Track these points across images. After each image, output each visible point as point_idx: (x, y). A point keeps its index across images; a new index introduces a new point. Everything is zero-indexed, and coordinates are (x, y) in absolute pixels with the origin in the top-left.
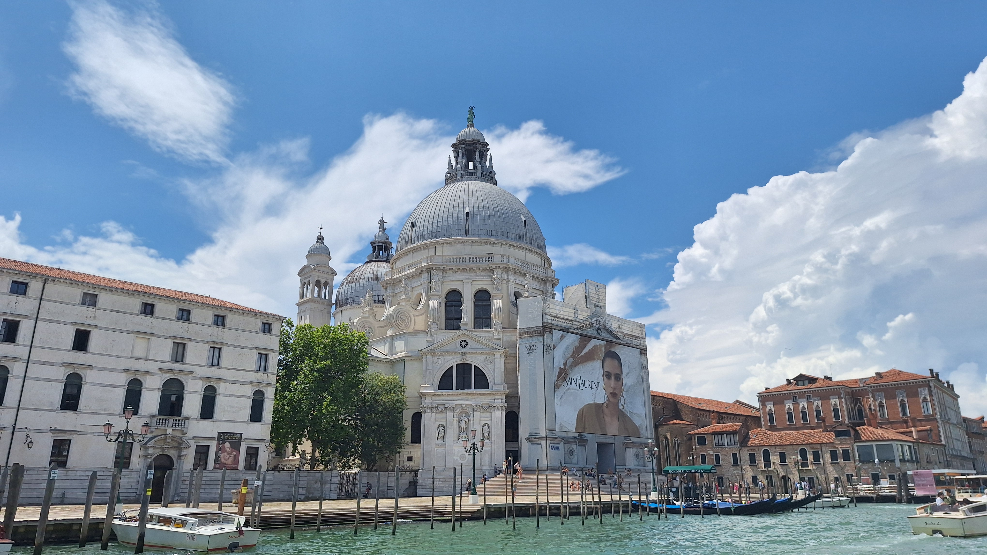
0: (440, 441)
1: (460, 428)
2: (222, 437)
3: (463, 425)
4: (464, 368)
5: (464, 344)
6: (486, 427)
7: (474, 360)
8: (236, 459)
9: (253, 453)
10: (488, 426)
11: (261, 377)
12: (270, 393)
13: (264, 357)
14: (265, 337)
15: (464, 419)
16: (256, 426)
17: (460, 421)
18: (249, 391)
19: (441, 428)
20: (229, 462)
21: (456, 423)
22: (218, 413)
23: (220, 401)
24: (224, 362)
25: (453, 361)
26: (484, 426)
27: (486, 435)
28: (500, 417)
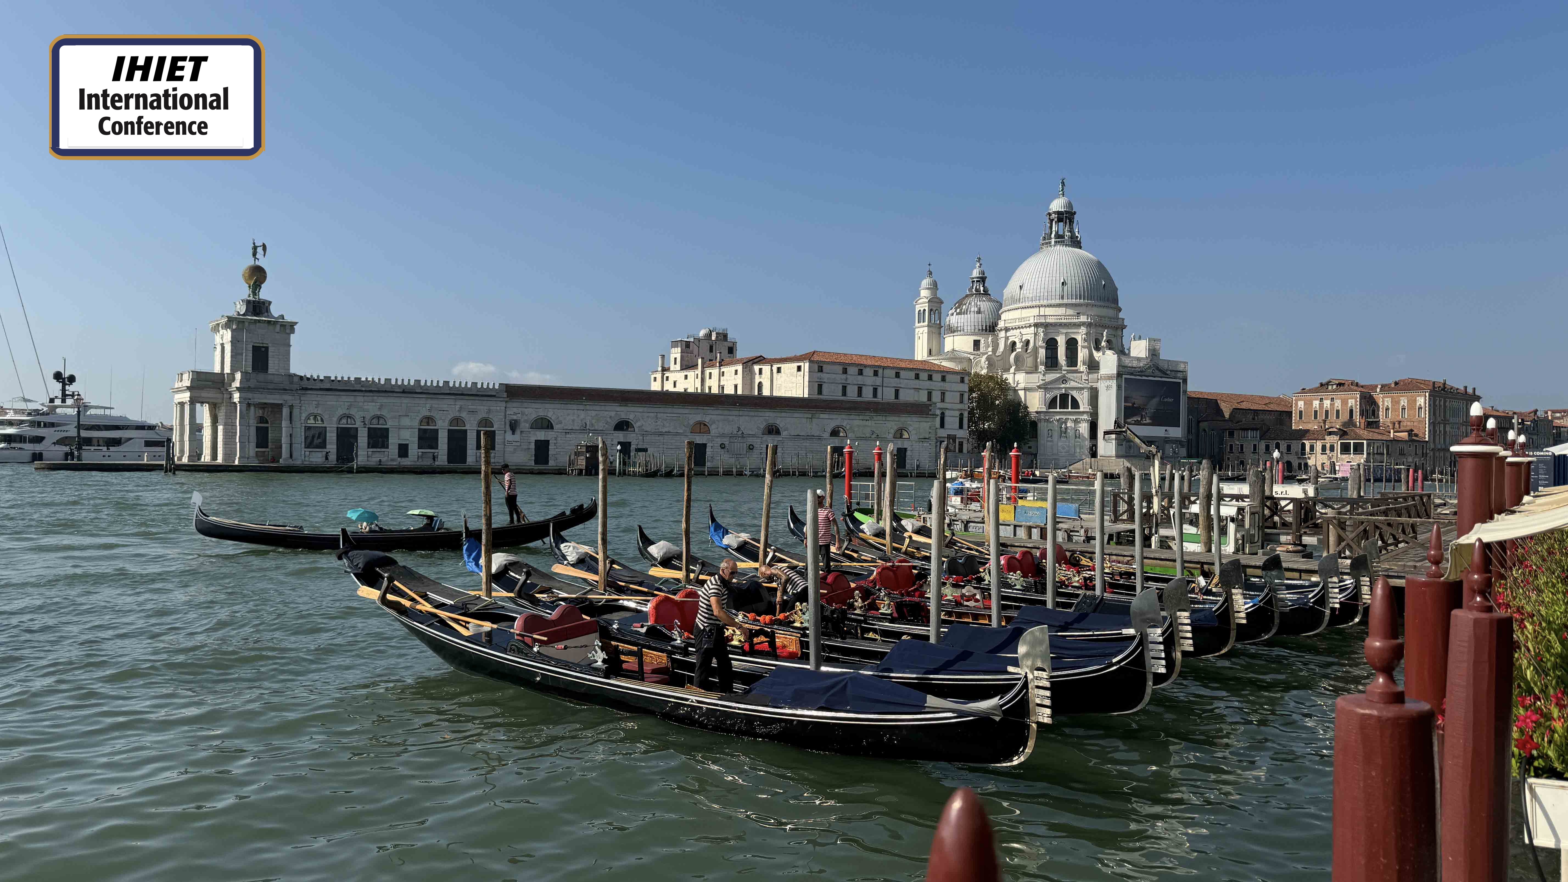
0: (1049, 438)
1: (1062, 432)
2: (949, 437)
3: (1064, 430)
4: (1064, 397)
5: (1064, 382)
6: (1078, 432)
7: (1070, 391)
8: (955, 447)
9: (961, 444)
11: (960, 406)
12: (966, 414)
13: (962, 396)
14: (962, 384)
15: (1064, 427)
16: (961, 431)
17: (1061, 428)
18: (957, 413)
19: (1050, 431)
20: (952, 448)
21: (1059, 429)
22: (946, 426)
23: (947, 419)
24: (947, 400)
25: (1057, 393)
27: (1078, 436)
28: (1087, 426)
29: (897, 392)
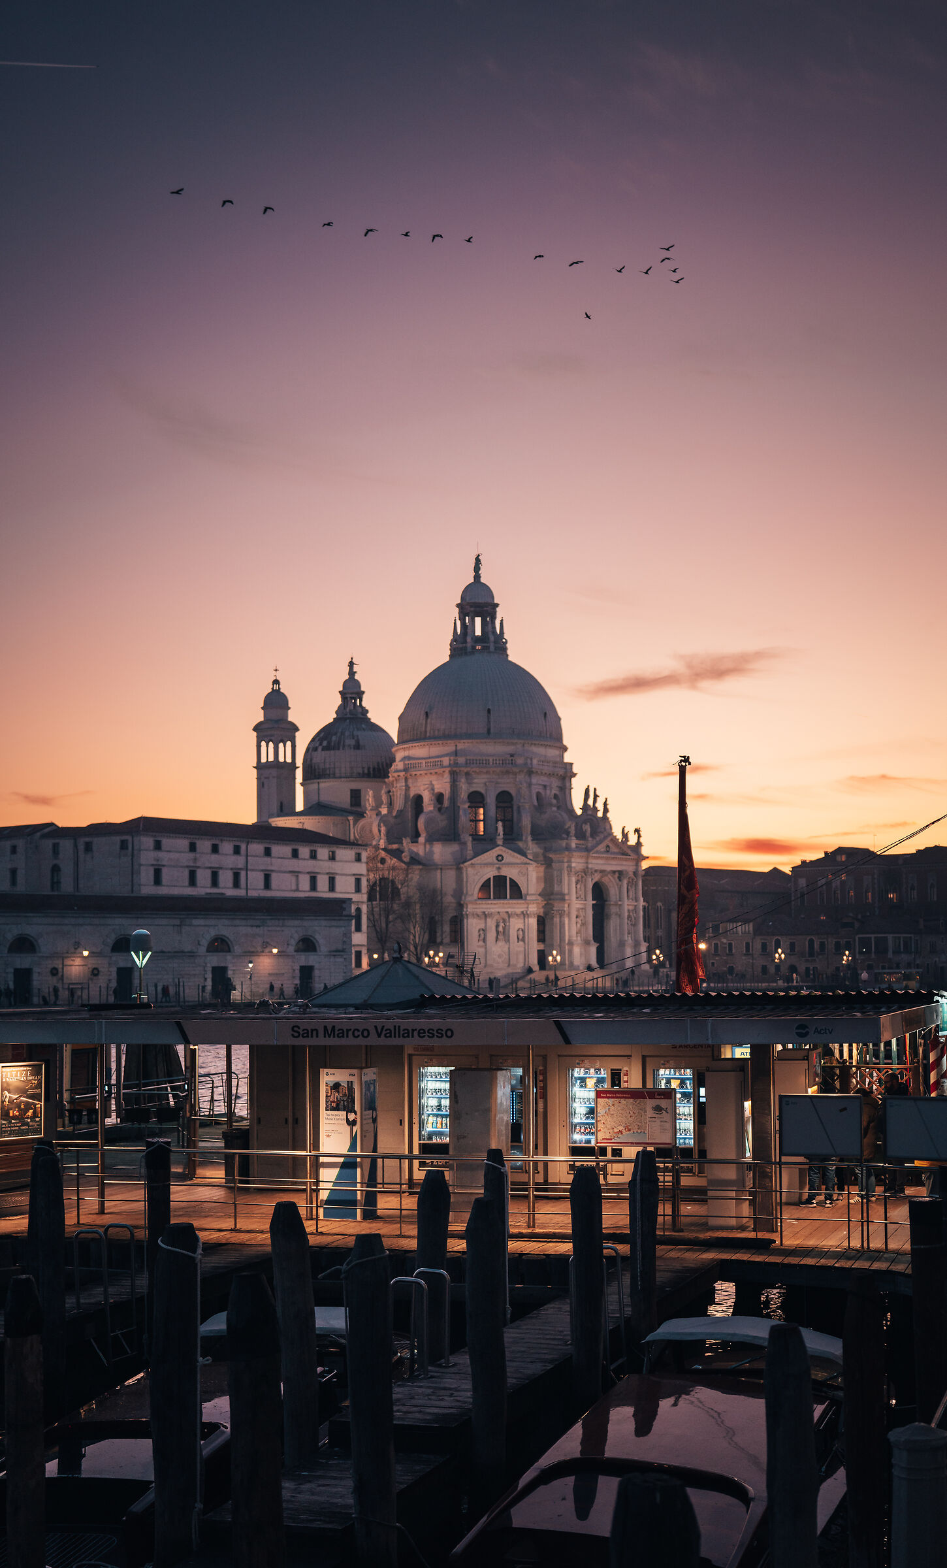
0: (481, 943)
1: (498, 932)
3: (501, 929)
4: (500, 880)
5: (500, 858)
6: (521, 932)
7: (510, 873)
9: (358, 956)
10: (522, 930)
11: (356, 897)
12: (365, 909)
13: (358, 881)
14: (357, 864)
15: (502, 925)
16: (357, 935)
17: (497, 926)
19: (481, 932)
21: (494, 928)
24: (337, 888)
25: (490, 873)
26: (518, 930)
27: (521, 937)
28: (533, 922)
29: (267, 878)
